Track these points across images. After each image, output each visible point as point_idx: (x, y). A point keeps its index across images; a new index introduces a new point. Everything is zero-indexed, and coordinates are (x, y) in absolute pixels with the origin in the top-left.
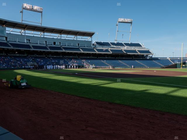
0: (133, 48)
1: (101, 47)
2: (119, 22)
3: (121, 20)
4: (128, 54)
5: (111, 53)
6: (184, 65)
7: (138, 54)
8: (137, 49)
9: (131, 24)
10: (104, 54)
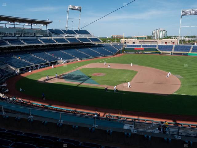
0: (83, 36)
1: (56, 35)
2: (69, 9)
3: (71, 6)
4: (84, 43)
5: (70, 43)
6: (125, 51)
7: (91, 42)
8: (87, 37)
9: (80, 12)
10: (64, 44)
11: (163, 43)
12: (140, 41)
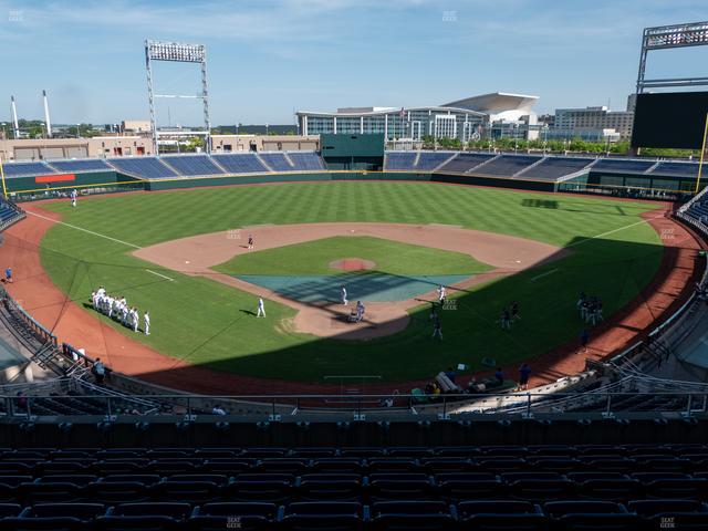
11: (108, 151)
12: (15, 148)
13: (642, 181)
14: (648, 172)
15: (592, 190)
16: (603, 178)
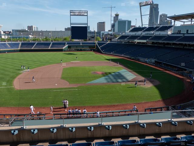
13: (81, 47)
14: (81, 45)
15: (71, 50)
16: (71, 47)
